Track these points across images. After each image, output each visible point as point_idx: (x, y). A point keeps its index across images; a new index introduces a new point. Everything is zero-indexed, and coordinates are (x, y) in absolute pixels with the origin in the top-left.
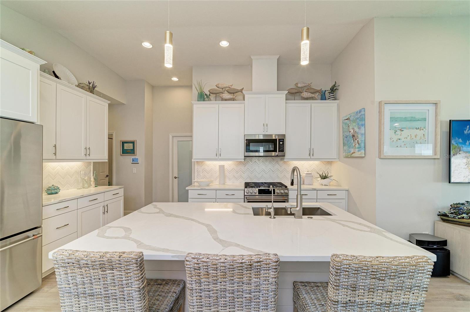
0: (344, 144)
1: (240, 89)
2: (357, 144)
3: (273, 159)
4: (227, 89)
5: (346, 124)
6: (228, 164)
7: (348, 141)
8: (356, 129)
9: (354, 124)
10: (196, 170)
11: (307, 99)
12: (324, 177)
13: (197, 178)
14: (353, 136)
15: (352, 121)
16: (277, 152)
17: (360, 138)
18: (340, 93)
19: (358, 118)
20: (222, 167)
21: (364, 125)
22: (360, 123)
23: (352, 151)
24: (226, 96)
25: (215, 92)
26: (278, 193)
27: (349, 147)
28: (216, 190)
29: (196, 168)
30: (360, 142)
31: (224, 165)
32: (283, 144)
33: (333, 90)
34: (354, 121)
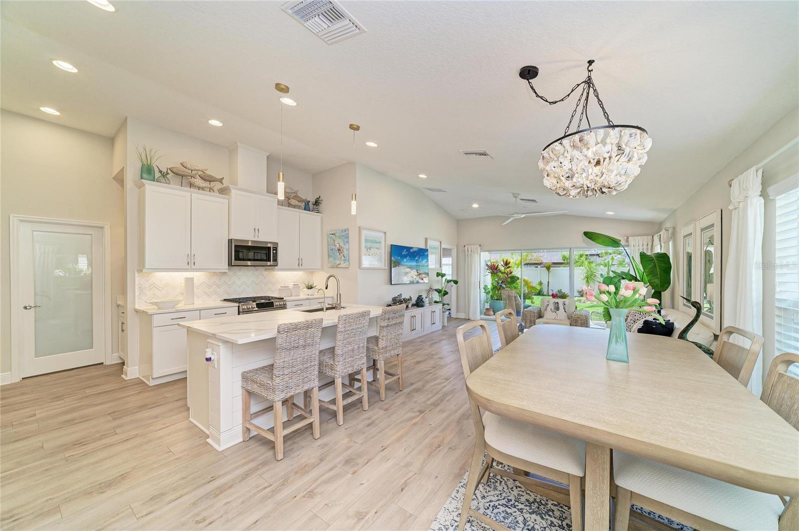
0: (329, 256)
1: (219, 177)
2: (343, 257)
3: (257, 269)
4: (200, 173)
5: (331, 238)
6: (198, 277)
7: (333, 254)
8: (342, 244)
9: (340, 240)
10: (137, 287)
11: (295, 207)
12: (310, 288)
13: (140, 298)
14: (339, 250)
15: (338, 236)
16: (270, 261)
17: (345, 252)
18: (322, 207)
19: (343, 236)
20: (189, 281)
21: (348, 242)
22: (346, 240)
23: (338, 262)
24: (199, 182)
25: (181, 173)
26: (276, 305)
27: (335, 259)
28: (200, 310)
29: (137, 283)
30: (345, 256)
31: (193, 278)
32: (276, 252)
33: (317, 203)
34: (339, 237)
